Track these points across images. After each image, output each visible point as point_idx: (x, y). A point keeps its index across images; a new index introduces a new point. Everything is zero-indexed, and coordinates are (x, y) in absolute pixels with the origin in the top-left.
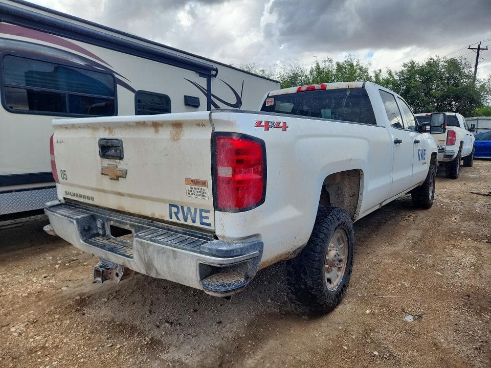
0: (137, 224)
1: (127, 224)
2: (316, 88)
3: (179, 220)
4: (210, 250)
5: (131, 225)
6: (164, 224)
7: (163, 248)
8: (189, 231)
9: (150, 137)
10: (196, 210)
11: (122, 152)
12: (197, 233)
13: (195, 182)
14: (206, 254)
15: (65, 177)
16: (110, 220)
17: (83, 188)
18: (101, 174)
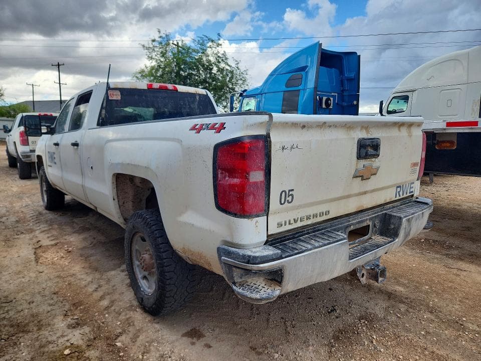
0: (374, 215)
1: (367, 220)
2: (169, 88)
3: (400, 196)
5: (370, 219)
6: (390, 205)
9: (397, 134)
10: (409, 185)
11: (380, 149)
12: (406, 201)
13: (414, 165)
15: (290, 199)
16: (350, 226)
17: (316, 205)
18: (354, 177)
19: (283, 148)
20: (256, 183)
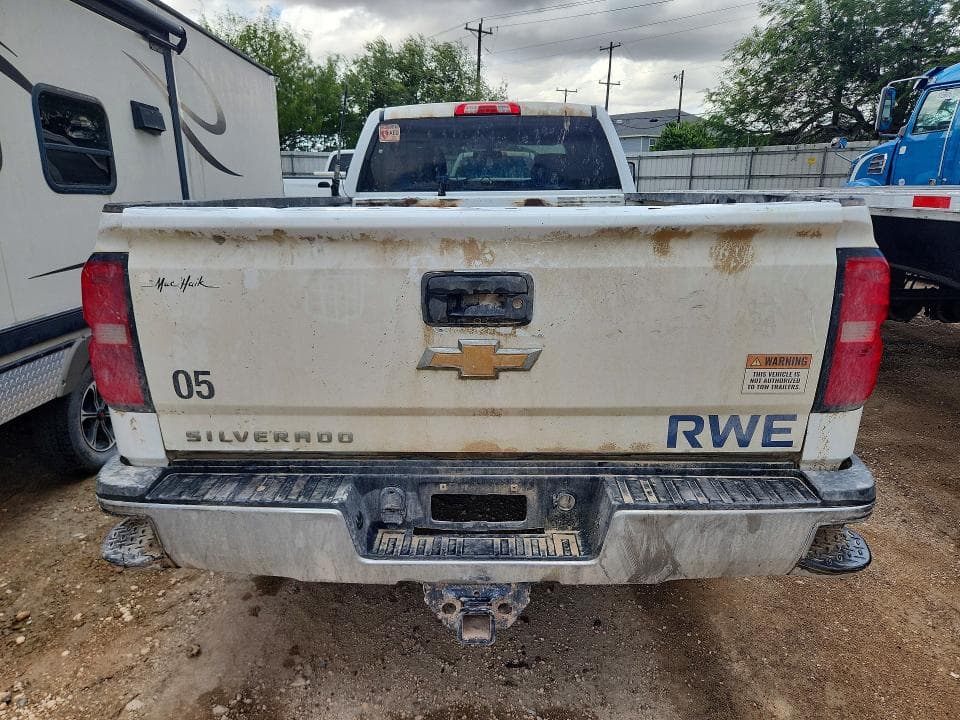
0: (547, 476)
1: (509, 481)
2: (500, 110)
3: (700, 446)
4: (846, 494)
5: (524, 483)
6: (642, 463)
7: (720, 517)
8: (723, 466)
9: (641, 263)
10: (754, 420)
11: (529, 305)
12: (747, 466)
13: (773, 361)
14: (839, 504)
15: (204, 389)
16: (437, 483)
17: (299, 414)
18: (421, 368)
19: (161, 284)
20: (109, 347)
